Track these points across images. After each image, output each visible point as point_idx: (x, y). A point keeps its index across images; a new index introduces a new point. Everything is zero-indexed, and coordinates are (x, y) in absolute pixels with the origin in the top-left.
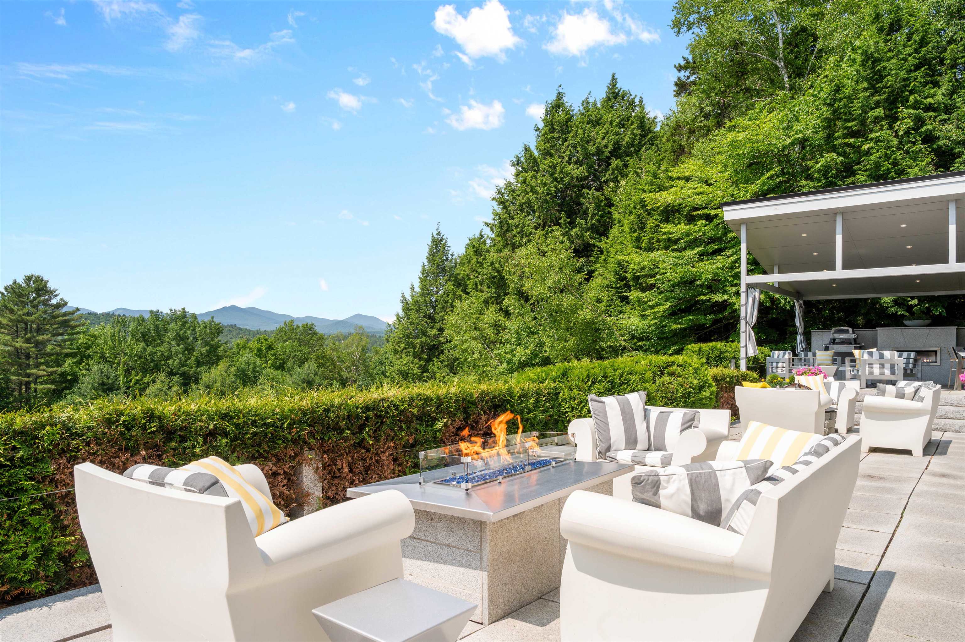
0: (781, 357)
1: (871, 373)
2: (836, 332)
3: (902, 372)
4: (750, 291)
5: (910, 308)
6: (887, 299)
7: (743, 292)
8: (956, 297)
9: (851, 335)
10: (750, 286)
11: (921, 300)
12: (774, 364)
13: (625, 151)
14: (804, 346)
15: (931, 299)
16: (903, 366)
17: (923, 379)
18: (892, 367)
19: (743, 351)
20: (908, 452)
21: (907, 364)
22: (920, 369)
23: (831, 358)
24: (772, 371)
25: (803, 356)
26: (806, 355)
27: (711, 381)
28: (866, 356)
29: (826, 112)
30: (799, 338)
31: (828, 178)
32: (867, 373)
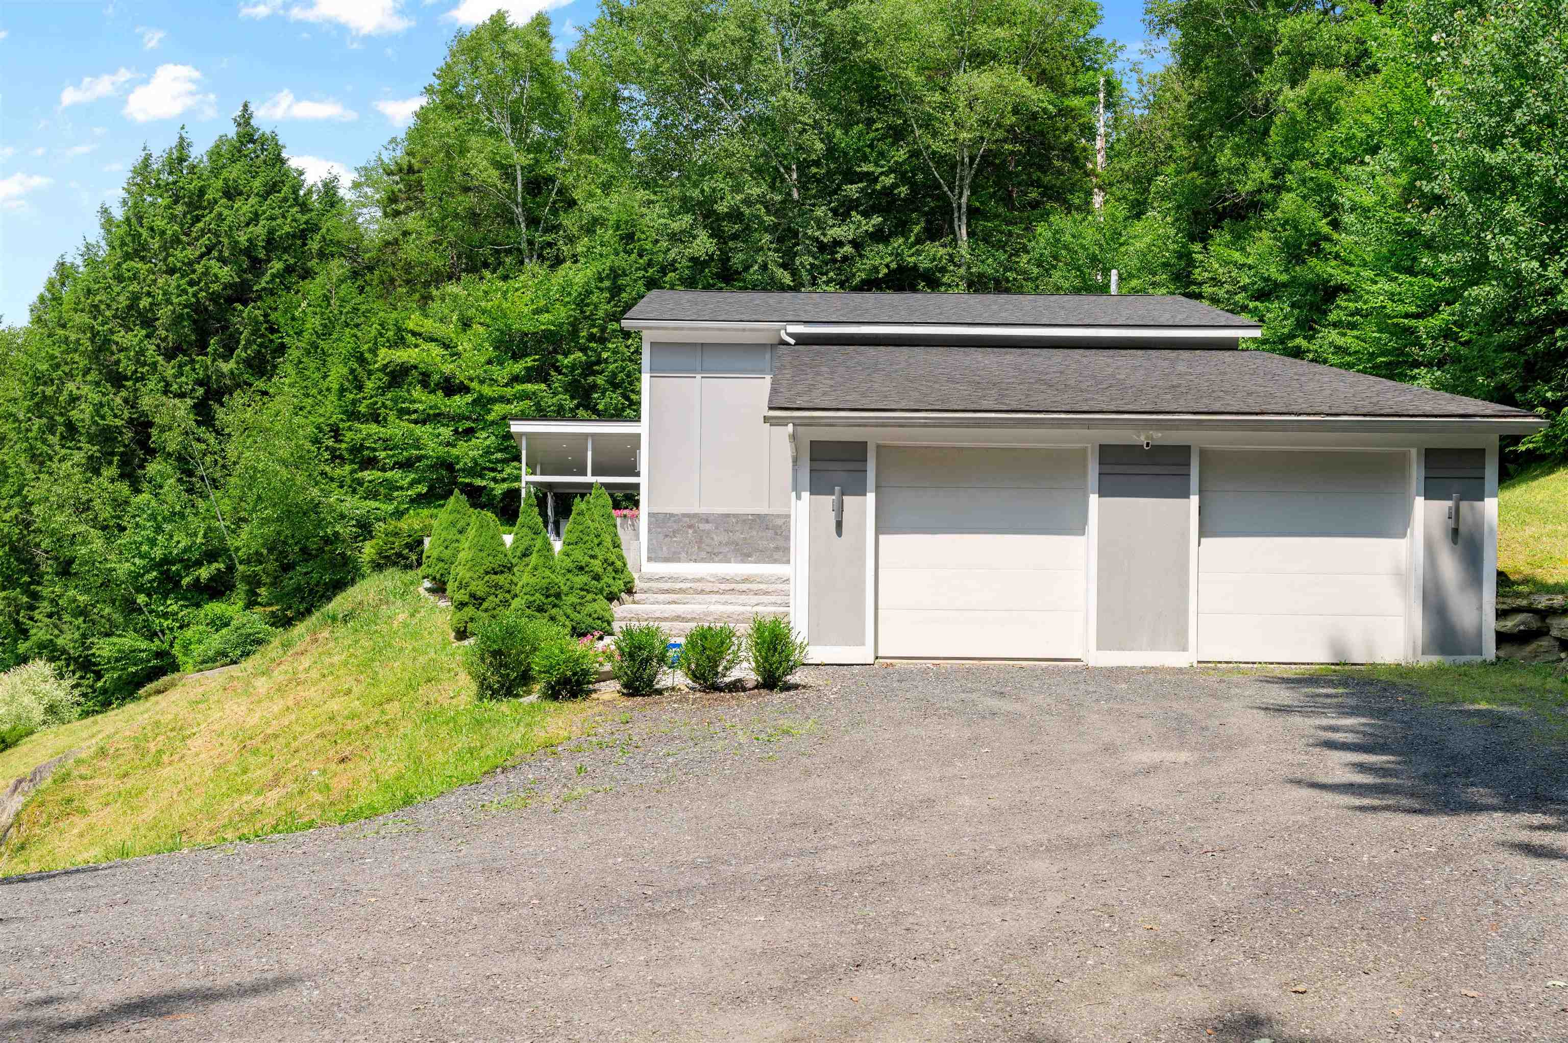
30: (551, 527)
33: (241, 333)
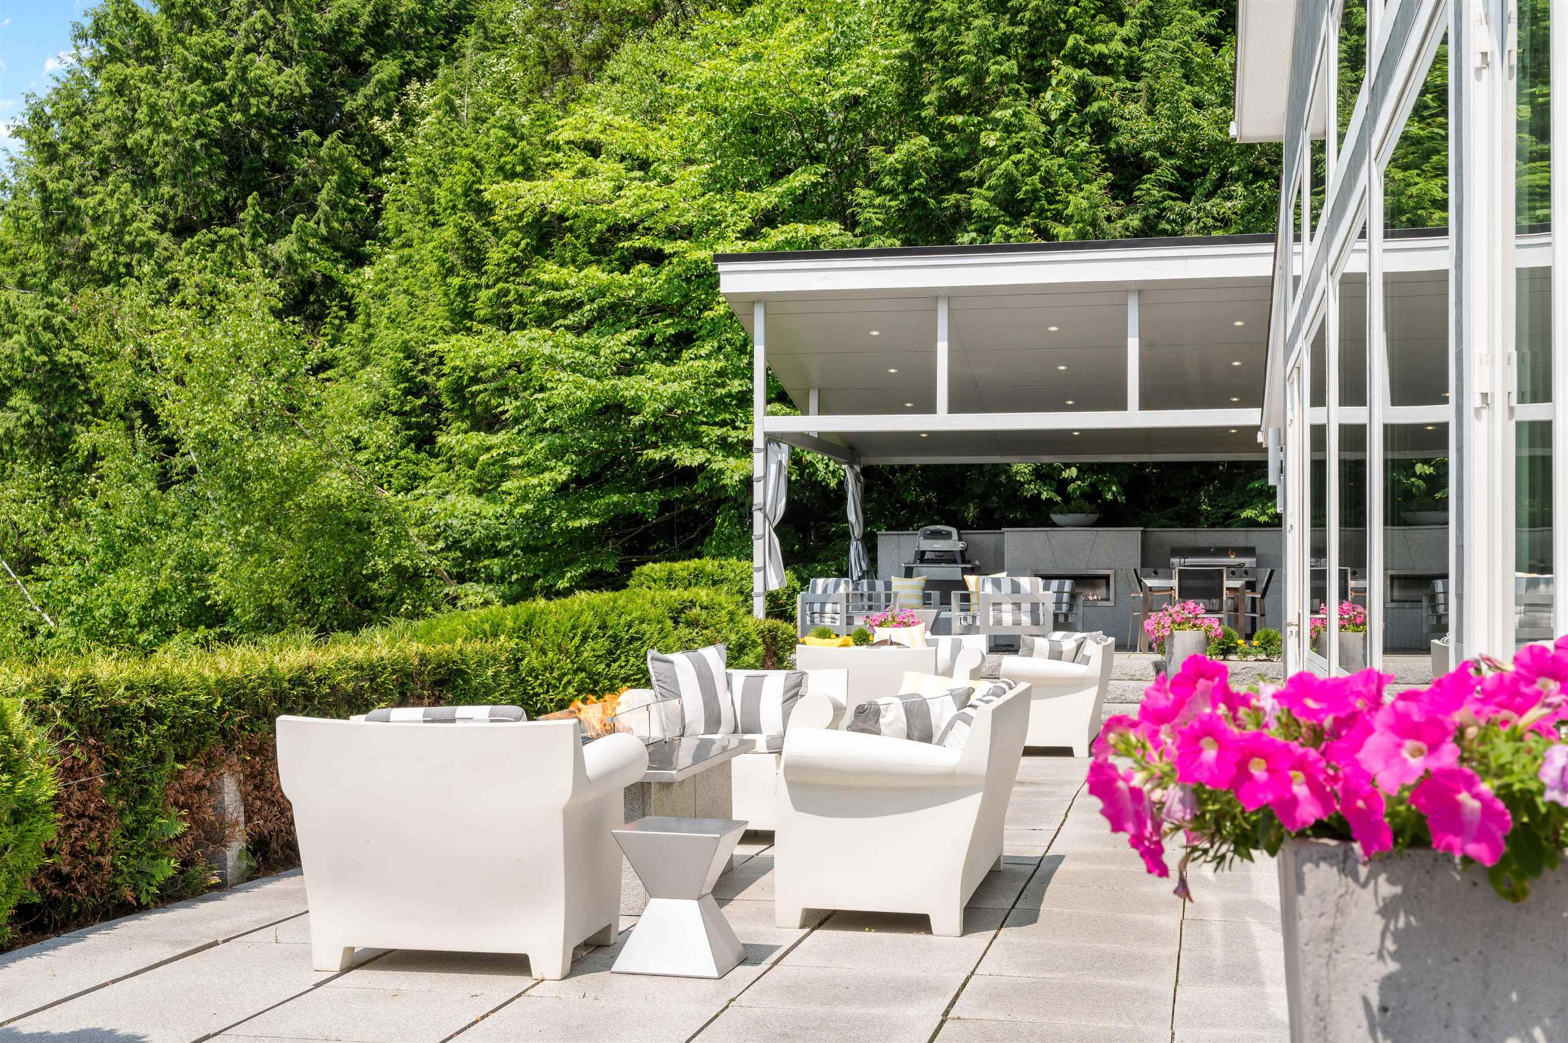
0: (830, 590)
1: (998, 622)
2: (926, 537)
3: (1051, 619)
4: (773, 447)
5: (1062, 486)
6: (1022, 467)
7: (759, 450)
8: (1143, 465)
9: (954, 544)
10: (772, 438)
11: (1084, 469)
12: (817, 607)
13: (399, 34)
14: (865, 568)
15: (1101, 468)
16: (1051, 608)
17: (1088, 627)
18: (1035, 607)
19: (758, 578)
20: (1067, 752)
21: (1058, 603)
22: (1080, 612)
23: (921, 593)
24: (812, 621)
25: (866, 589)
26: (872, 587)
27: (754, 636)
28: (989, 588)
29: (904, 41)
30: (855, 549)
31: (913, 191)
32: (991, 623)
33: (318, 190)
